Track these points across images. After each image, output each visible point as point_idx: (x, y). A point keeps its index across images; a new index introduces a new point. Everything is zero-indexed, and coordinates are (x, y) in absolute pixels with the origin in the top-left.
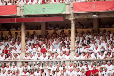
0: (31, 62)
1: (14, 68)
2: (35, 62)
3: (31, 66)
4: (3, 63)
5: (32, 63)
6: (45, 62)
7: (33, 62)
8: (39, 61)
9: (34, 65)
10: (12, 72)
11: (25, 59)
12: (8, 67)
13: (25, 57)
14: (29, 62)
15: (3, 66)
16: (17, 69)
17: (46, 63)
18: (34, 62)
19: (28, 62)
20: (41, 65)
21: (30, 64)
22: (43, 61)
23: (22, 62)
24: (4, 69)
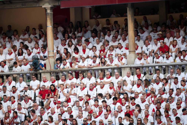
0: (146, 67)
1: (117, 78)
2: (152, 66)
3: (145, 74)
5: (147, 69)
6: (168, 66)
8: (159, 66)
14: (143, 67)
15: (101, 76)
17: (170, 69)
19: (141, 69)
21: (143, 72)
22: (165, 66)
23: (131, 68)
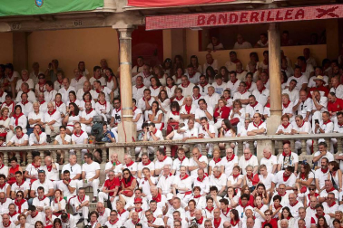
0: (301, 139)
1: (247, 159)
2: (313, 139)
3: (299, 152)
4: (216, 147)
5: (303, 144)
6: (342, 139)
7: (306, 139)
8: (325, 138)
9: (308, 149)
10: (245, 173)
11: (280, 133)
12: (232, 158)
13: (281, 127)
14: (295, 140)
15: (217, 154)
16: (259, 162)
18: (310, 142)
19: (292, 142)
20: (332, 148)
21: (297, 148)
22: (337, 138)
23: (273, 141)
24: (218, 164)
